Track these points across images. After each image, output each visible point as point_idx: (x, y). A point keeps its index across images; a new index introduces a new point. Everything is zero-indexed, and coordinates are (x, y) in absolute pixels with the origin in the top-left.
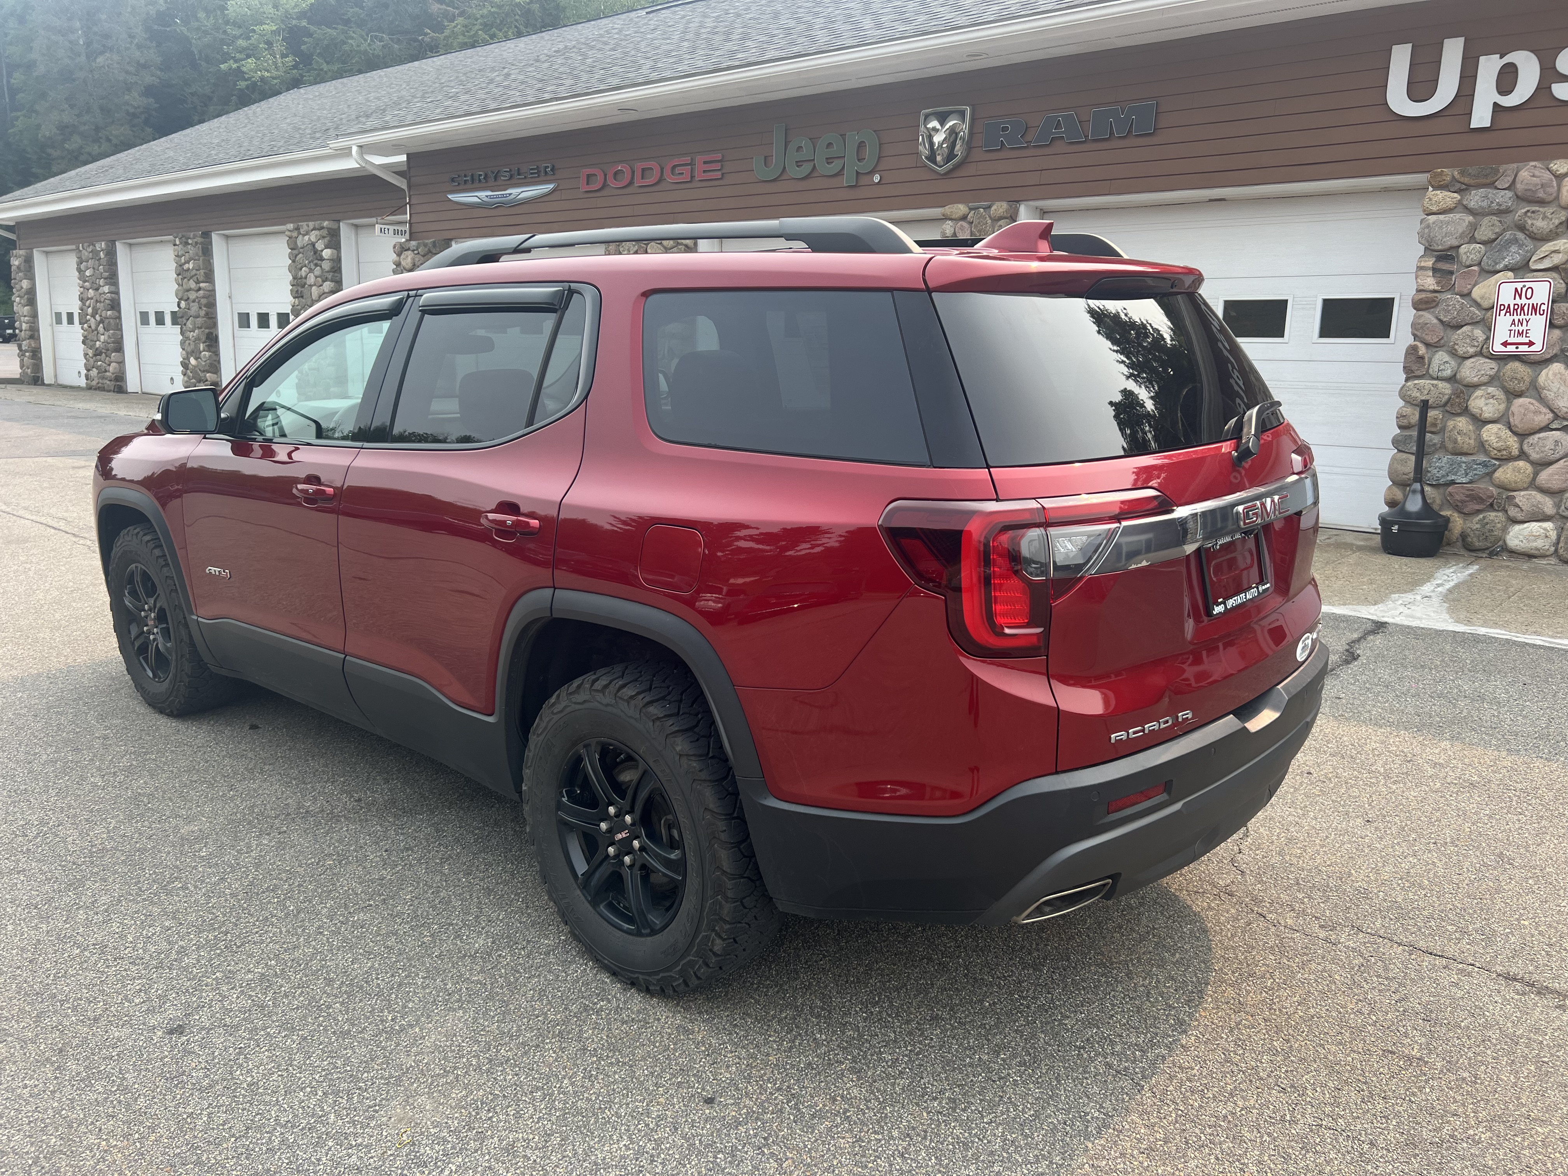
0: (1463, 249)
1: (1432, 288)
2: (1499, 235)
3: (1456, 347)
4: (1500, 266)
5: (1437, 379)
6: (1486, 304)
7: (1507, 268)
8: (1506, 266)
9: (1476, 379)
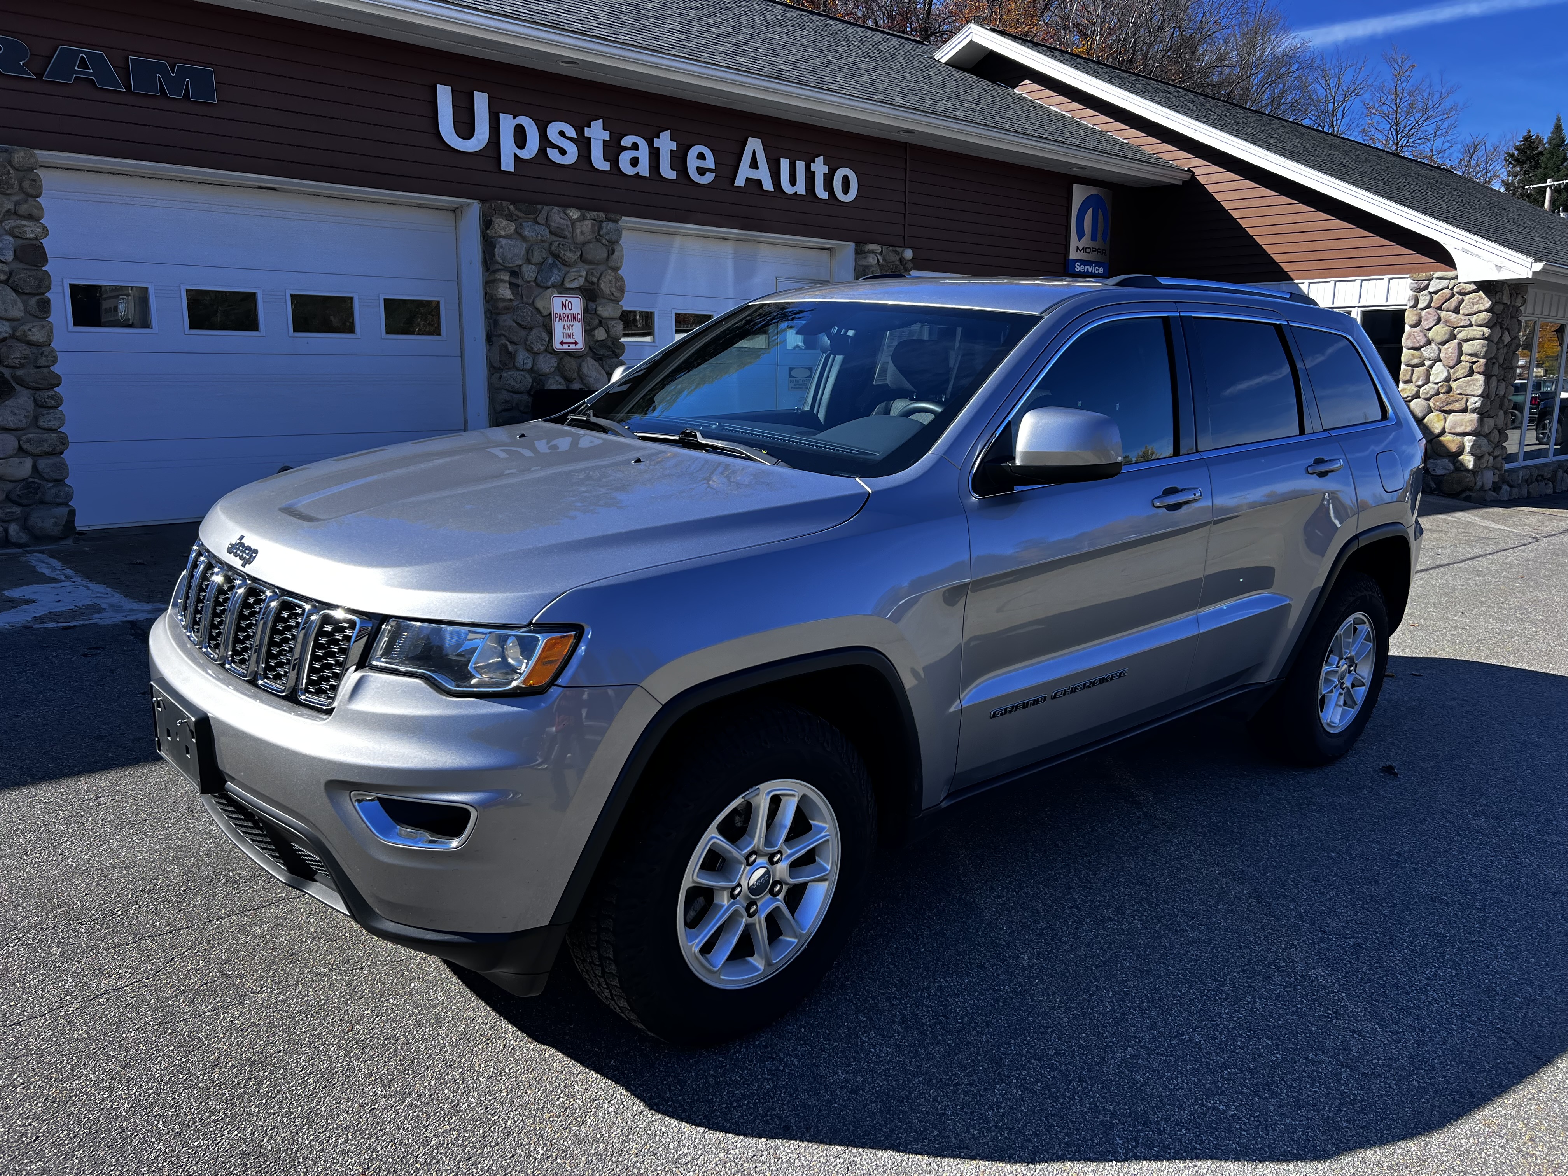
0: (525, 268)
1: (509, 297)
2: (545, 259)
3: (532, 345)
4: (549, 284)
5: (523, 370)
6: (545, 313)
7: (553, 286)
8: (552, 284)
9: (548, 370)
